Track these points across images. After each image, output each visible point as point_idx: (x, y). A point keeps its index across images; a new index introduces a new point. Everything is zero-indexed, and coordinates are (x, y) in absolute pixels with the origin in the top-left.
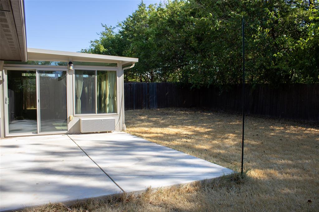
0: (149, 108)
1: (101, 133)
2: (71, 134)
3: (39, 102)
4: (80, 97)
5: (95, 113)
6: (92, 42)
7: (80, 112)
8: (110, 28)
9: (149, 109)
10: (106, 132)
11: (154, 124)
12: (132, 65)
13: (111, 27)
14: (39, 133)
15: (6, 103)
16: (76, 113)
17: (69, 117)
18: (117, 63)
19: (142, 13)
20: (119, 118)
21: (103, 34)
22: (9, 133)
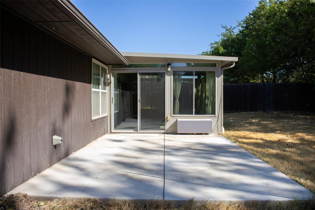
0: (264, 110)
1: (197, 134)
2: (168, 134)
3: (139, 102)
4: (178, 98)
5: (192, 114)
6: (211, 44)
7: (178, 112)
8: (231, 29)
9: (265, 112)
10: (202, 134)
11: (261, 128)
12: (232, 64)
13: (232, 27)
14: (139, 131)
15: (112, 103)
16: (174, 113)
17: (167, 117)
18: (216, 63)
19: (263, 9)
20: (218, 120)
21: (224, 35)
22: (115, 129)
